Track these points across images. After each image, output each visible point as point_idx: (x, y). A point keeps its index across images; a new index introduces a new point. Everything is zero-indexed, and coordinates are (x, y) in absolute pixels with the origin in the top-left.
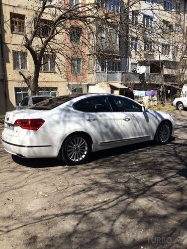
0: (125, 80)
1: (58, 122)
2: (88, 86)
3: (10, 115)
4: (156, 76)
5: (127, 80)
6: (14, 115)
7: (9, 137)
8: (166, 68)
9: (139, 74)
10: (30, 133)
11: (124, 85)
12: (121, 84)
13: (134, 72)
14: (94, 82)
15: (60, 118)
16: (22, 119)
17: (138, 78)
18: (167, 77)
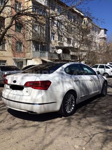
0: (50, 57)
1: (59, 83)
2: (27, 60)
3: (17, 78)
4: (67, 56)
5: (51, 57)
6: (22, 78)
7: (19, 97)
8: (71, 51)
9: (58, 54)
10: (41, 93)
11: (50, 60)
12: (48, 59)
13: (55, 53)
14: (30, 58)
15: (60, 79)
16: (34, 81)
17: (57, 56)
18: (73, 57)
